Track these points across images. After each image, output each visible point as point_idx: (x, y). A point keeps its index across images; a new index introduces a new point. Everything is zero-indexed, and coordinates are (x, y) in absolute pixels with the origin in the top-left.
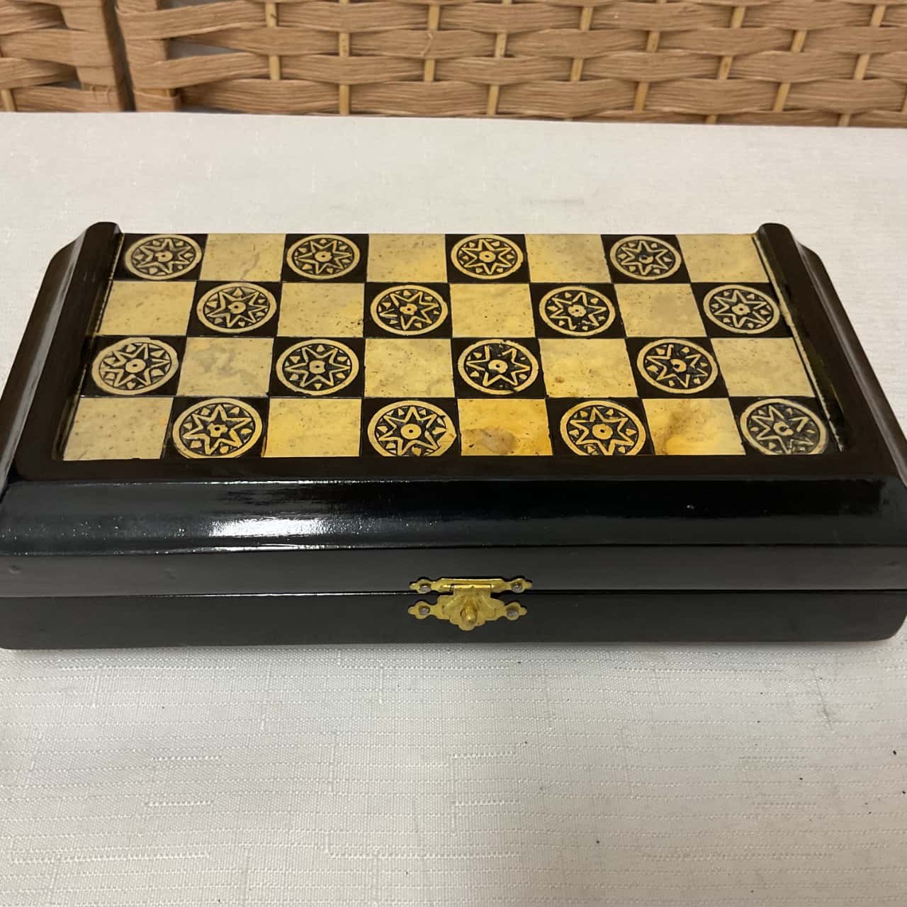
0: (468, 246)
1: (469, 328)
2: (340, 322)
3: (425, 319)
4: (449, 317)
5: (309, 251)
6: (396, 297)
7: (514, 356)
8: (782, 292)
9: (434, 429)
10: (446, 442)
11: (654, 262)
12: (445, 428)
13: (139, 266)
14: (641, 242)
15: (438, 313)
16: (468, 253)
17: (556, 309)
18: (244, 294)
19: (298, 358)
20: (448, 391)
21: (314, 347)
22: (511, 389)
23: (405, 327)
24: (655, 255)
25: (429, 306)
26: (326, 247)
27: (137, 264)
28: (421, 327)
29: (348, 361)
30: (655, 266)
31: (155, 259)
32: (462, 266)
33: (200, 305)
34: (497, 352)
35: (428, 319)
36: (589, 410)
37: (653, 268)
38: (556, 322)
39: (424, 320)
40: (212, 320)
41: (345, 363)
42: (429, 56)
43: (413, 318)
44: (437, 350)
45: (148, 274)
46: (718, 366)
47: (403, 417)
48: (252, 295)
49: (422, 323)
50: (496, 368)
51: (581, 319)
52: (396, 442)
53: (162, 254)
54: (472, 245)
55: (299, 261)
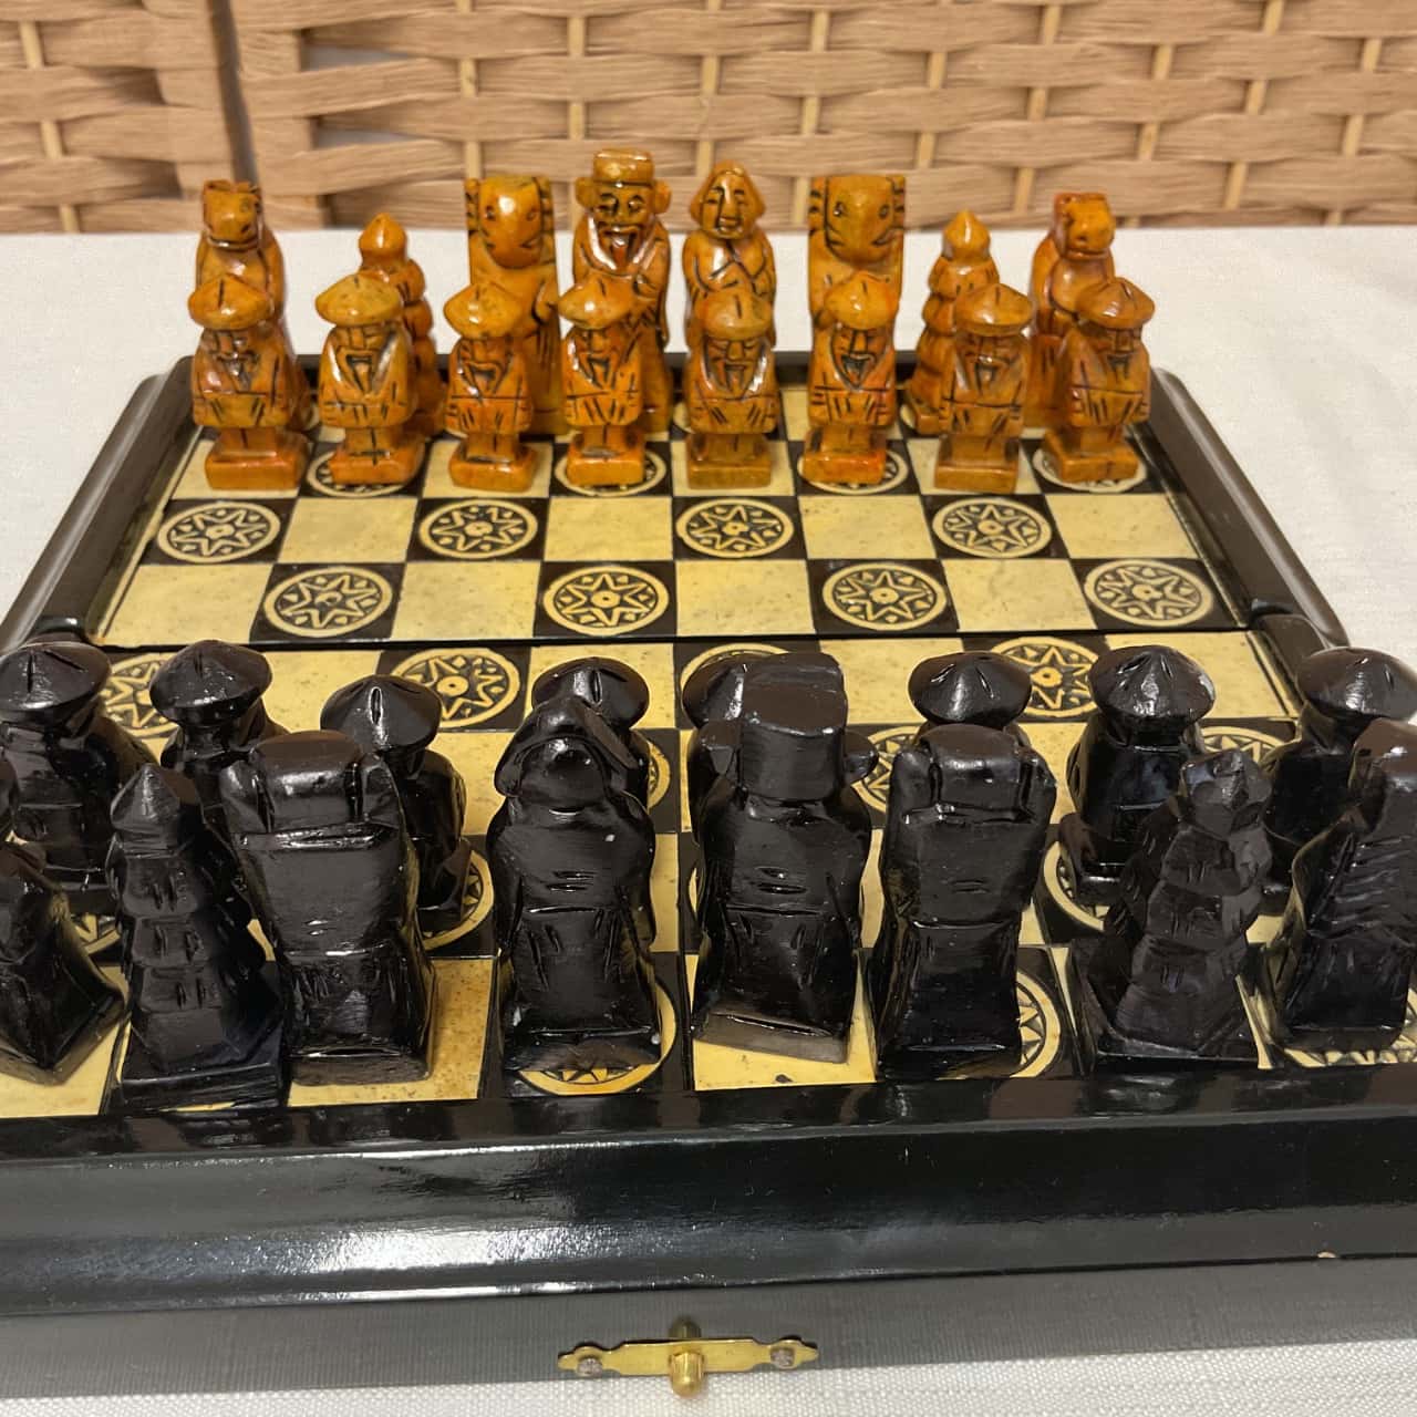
0: (637, 615)
3: (710, 519)
4: (676, 519)
6: (758, 543)
11: (316, 594)
13: (1176, 578)
15: (692, 524)
16: (637, 604)
18: (988, 543)
23: (740, 508)
24: (309, 605)
25: (705, 532)
26: (884, 611)
28: (717, 508)
30: (320, 588)
31: (1158, 588)
32: (650, 585)
35: (706, 517)
37: (325, 584)
38: (516, 516)
39: (712, 516)
42: (703, 136)
49: (714, 513)
55: (923, 589)
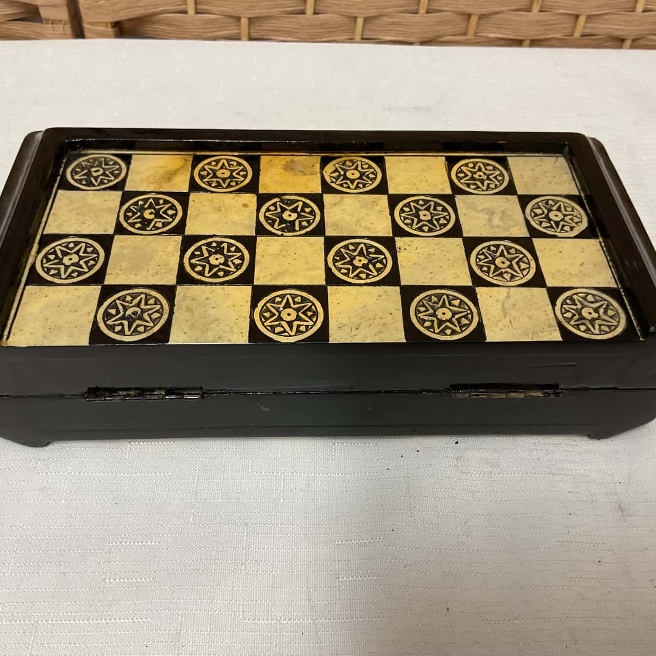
0: (307, 327)
1: (310, 244)
2: (416, 250)
4: (326, 254)
5: (459, 320)
6: (373, 272)
7: (277, 223)
9: (338, 176)
10: (330, 168)
12: (330, 176)
13: (606, 303)
14: (130, 333)
15: (336, 257)
16: (306, 319)
17: (234, 261)
18: (501, 275)
19: (441, 222)
20: (328, 199)
21: (430, 230)
22: (281, 199)
23: (362, 245)
25: (343, 264)
26: (444, 325)
28: (350, 246)
29: (403, 220)
30: (128, 304)
32: (313, 304)
34: (290, 227)
35: (343, 252)
36: (229, 186)
37: (131, 301)
38: (238, 250)
39: (347, 251)
40: (518, 252)
41: (405, 218)
43: (356, 253)
44: (335, 226)
47: (358, 183)
48: (494, 274)
49: (348, 249)
50: (292, 214)
51: (215, 253)
52: (362, 168)
53: (593, 316)
54: (303, 328)
55: (465, 309)
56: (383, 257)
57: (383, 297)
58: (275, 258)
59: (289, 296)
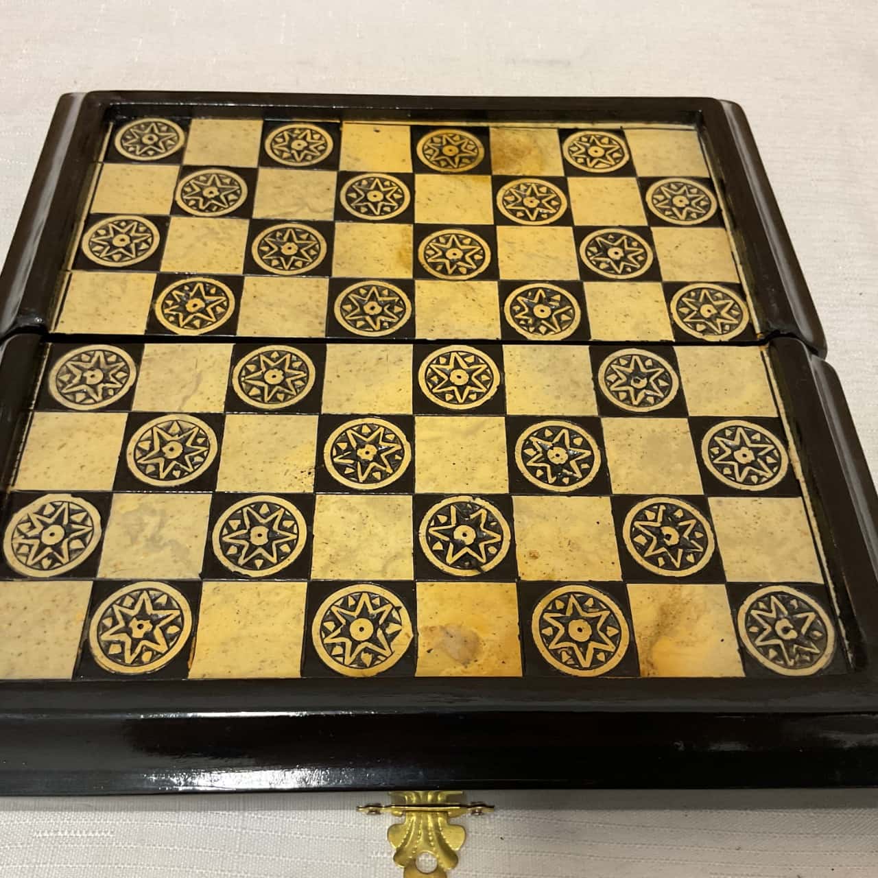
0: (438, 363)
1: (434, 480)
2: (288, 470)
3: (385, 466)
4: (412, 464)
5: (259, 369)
6: (353, 434)
7: (483, 520)
8: (791, 431)
9: (387, 626)
10: (400, 646)
11: (648, 387)
12: (401, 624)
13: (64, 391)
14: (634, 357)
15: (400, 458)
16: (439, 372)
17: (535, 453)
19: (238, 522)
20: (405, 571)
21: (257, 506)
22: (479, 569)
24: (649, 376)
27: (63, 388)
28: (379, 478)
29: (295, 526)
30: (649, 392)
31: (83, 381)
33: (131, 447)
34: (465, 513)
35: (389, 467)
36: (565, 598)
37: (647, 396)
38: (533, 470)
39: (384, 468)
40: (142, 468)
41: (290, 530)
43: (372, 465)
44: (396, 512)
45: (74, 402)
46: (715, 538)
47: (354, 608)
48: (191, 432)
50: (463, 538)
51: (561, 467)
52: (343, 645)
53: (92, 373)
54: (443, 360)
55: (246, 383)
56: (336, 460)
57: (344, 398)
58: (480, 458)
59: (461, 401)
